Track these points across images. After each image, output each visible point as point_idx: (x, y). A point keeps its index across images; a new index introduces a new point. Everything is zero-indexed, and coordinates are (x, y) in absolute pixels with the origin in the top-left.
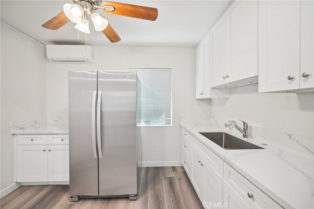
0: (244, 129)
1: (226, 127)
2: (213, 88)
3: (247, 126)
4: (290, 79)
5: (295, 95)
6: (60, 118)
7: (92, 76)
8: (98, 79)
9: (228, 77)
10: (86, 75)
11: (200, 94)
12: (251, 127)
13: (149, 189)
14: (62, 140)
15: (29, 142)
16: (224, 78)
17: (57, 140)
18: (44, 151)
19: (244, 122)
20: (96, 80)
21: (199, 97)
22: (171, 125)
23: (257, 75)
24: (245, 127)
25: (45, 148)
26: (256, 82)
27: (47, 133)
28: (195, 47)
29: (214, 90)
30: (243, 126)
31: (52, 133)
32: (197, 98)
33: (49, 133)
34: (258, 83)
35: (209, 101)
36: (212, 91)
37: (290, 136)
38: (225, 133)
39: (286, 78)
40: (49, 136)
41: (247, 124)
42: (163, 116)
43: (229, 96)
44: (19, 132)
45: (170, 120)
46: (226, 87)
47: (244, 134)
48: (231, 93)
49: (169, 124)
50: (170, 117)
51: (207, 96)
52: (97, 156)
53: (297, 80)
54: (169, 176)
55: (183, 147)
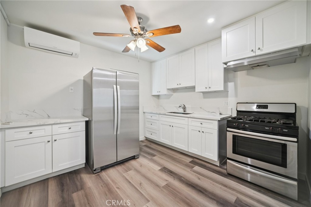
3: (185, 107)
6: (33, 112)
9: (180, 84)
11: (158, 92)
14: (70, 128)
16: (178, 85)
17: (64, 129)
18: (49, 142)
19: (184, 105)
21: (155, 93)
23: (194, 85)
26: (194, 88)
27: (54, 123)
28: (151, 63)
33: (56, 123)
37: (201, 108)
40: (53, 126)
47: (184, 110)
52: (116, 134)
53: (207, 88)
54: (143, 145)
55: (148, 125)
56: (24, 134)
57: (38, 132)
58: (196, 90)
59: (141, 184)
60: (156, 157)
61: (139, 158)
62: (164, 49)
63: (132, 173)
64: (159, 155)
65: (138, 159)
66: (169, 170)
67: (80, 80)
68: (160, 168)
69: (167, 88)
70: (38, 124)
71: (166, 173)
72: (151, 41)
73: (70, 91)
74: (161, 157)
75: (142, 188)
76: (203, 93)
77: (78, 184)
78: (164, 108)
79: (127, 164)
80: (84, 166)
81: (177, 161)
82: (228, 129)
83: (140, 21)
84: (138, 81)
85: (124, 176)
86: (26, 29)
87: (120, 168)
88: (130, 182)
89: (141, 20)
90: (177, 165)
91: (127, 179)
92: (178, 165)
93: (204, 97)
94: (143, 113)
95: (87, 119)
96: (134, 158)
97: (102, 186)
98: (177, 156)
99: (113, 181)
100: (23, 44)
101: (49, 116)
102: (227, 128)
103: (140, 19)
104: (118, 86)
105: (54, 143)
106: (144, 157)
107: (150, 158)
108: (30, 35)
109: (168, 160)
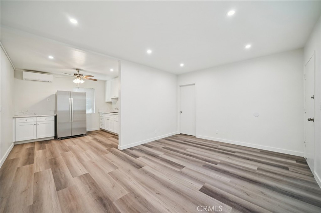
2: (112, 98)
11: (107, 100)
14: (46, 119)
16: (114, 96)
17: (43, 119)
18: (35, 124)
22: (95, 112)
35: (111, 103)
40: (37, 117)
42: (91, 109)
50: (94, 110)
51: (110, 101)
55: (101, 120)
56: (23, 120)
57: (30, 120)
67: (53, 95)
70: (30, 116)
73: (48, 101)
79: (77, 138)
80: (54, 138)
86: (24, 73)
87: (72, 139)
95: (56, 115)
96: (82, 136)
100: (22, 78)
101: (35, 114)
104: (72, 99)
105: (38, 126)
108: (26, 75)
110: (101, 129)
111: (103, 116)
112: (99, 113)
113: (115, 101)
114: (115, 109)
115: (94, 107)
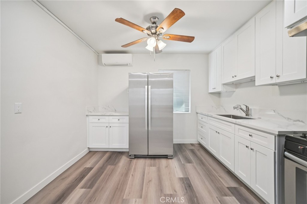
0: (246, 110)
1: (234, 109)
2: (224, 84)
3: (248, 109)
4: (271, 78)
5: (277, 87)
7: (144, 77)
8: (149, 79)
9: (235, 76)
10: (140, 76)
11: (213, 89)
12: (251, 109)
13: (179, 154)
14: (119, 120)
15: (96, 120)
16: (233, 77)
17: (115, 120)
18: (107, 127)
19: (246, 106)
20: (147, 80)
21: (211, 91)
22: (190, 112)
23: (254, 75)
24: (247, 109)
25: (107, 125)
26: (254, 80)
28: (207, 54)
29: (224, 85)
30: (246, 108)
31: (112, 115)
32: (209, 92)
34: (255, 81)
35: (219, 94)
36: (223, 86)
37: (274, 111)
38: (232, 115)
39: (270, 77)
40: (110, 117)
41: (248, 107)
42: (184, 106)
43: (235, 90)
44: (90, 114)
45: (189, 109)
46: (233, 83)
47: (246, 113)
48: (236, 88)
49: (188, 111)
50: (189, 107)
51: (219, 89)
52: (147, 129)
53: (274, 79)
54: (190, 148)
55: (200, 128)
57: (102, 120)
58: (257, 84)
59: (150, 181)
60: (190, 164)
61: (172, 160)
62: (193, 38)
63: (153, 169)
64: (195, 164)
65: (170, 160)
66: (190, 183)
68: (182, 176)
69: (223, 83)
70: (102, 114)
71: (183, 185)
72: (170, 35)
74: (196, 167)
75: (147, 185)
76: (278, 86)
77: (117, 161)
78: (224, 109)
79: (157, 161)
81: (210, 178)
82: (286, 153)
83: (155, 20)
84: (172, 79)
85: (145, 168)
87: (148, 161)
88: (144, 176)
89: (157, 19)
90: (204, 183)
91: (144, 172)
92: (207, 183)
93: (282, 94)
94: (196, 113)
96: (166, 157)
97: (125, 169)
98: (217, 173)
99: (135, 169)
101: (116, 110)
102: (285, 151)
103: (155, 18)
104: (149, 86)
105: (110, 129)
106: (179, 160)
107: (183, 163)
109: (201, 173)
110: (199, 142)
111: (203, 120)
112: (197, 113)
113: (230, 89)
114: (235, 108)
115: (189, 103)
